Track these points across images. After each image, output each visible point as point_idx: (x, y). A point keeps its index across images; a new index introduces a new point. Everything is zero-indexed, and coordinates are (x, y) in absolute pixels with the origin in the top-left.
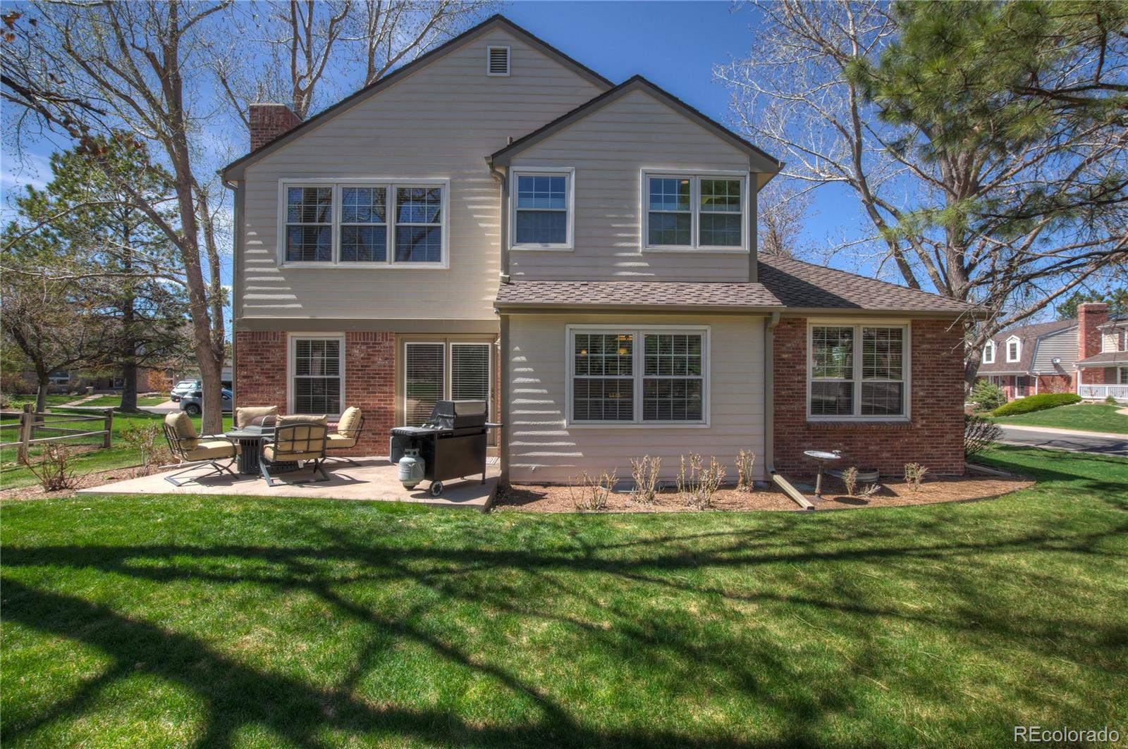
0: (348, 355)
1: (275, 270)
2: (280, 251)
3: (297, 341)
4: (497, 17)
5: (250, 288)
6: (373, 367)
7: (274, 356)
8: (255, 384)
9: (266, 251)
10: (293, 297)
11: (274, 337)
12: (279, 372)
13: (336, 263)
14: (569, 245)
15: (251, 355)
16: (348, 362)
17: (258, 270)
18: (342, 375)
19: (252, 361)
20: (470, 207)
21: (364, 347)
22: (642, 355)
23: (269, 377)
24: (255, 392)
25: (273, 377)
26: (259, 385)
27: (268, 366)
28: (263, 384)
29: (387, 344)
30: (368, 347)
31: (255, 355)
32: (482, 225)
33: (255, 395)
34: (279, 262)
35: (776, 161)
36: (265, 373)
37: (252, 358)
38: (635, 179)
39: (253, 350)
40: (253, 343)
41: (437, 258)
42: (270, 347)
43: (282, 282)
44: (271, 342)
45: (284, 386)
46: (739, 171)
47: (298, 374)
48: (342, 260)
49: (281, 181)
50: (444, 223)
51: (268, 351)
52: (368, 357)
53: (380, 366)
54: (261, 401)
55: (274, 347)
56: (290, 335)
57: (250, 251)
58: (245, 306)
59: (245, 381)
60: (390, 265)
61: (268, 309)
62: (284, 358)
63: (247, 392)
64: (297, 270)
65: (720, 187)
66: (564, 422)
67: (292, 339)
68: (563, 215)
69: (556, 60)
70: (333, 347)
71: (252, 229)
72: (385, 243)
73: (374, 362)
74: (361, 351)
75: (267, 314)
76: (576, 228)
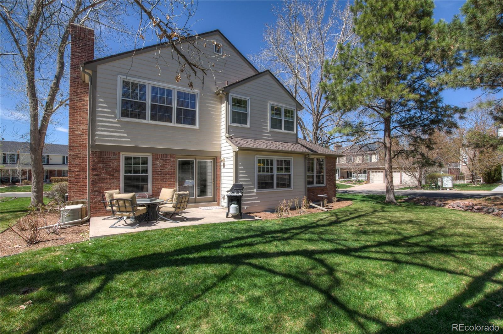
0: (154, 164)
1: (115, 120)
2: (118, 111)
3: (125, 157)
4: (217, 31)
5: (99, 128)
6: (167, 170)
7: (114, 164)
8: (102, 179)
9: (110, 110)
10: (125, 135)
11: (114, 154)
12: (117, 173)
13: (148, 121)
14: (248, 125)
15: (100, 163)
16: (153, 168)
17: (104, 119)
18: (150, 174)
19: (100, 167)
20: (207, 105)
21: (161, 161)
22: (276, 166)
23: (111, 175)
24: (102, 183)
25: (113, 175)
26: (105, 179)
27: (110, 169)
28: (107, 179)
29: (172, 160)
30: (163, 161)
31: (102, 163)
32: (211, 112)
33: (102, 185)
34: (118, 117)
35: (302, 106)
36: (108, 173)
37: (101, 165)
38: (267, 105)
39: (101, 161)
40: (101, 157)
41: (194, 124)
42: (112, 159)
43: (119, 127)
44: (112, 157)
45: (118, 180)
46: (293, 108)
47: (125, 173)
48: (151, 119)
49: (119, 76)
50: (197, 109)
51: (110, 161)
52: (163, 165)
53: (169, 169)
54: (106, 188)
55: (114, 160)
56: (122, 153)
57: (100, 109)
58: (97, 137)
59: (96, 177)
60: (174, 124)
61: (111, 140)
62: (119, 165)
63: (97, 183)
64: (128, 122)
65: (289, 111)
66: (255, 190)
67: (123, 155)
68: (246, 115)
69: (238, 54)
70: (145, 160)
71: (100, 98)
72: (172, 114)
73: (166, 168)
74: (160, 163)
75: (110, 143)
76: (251, 120)
